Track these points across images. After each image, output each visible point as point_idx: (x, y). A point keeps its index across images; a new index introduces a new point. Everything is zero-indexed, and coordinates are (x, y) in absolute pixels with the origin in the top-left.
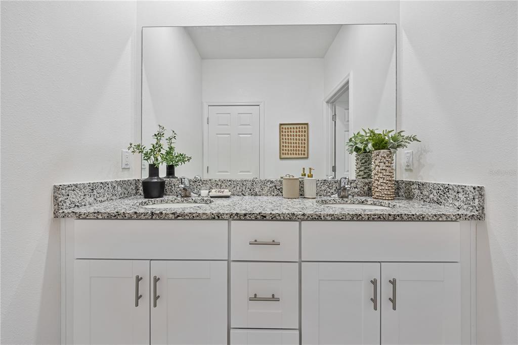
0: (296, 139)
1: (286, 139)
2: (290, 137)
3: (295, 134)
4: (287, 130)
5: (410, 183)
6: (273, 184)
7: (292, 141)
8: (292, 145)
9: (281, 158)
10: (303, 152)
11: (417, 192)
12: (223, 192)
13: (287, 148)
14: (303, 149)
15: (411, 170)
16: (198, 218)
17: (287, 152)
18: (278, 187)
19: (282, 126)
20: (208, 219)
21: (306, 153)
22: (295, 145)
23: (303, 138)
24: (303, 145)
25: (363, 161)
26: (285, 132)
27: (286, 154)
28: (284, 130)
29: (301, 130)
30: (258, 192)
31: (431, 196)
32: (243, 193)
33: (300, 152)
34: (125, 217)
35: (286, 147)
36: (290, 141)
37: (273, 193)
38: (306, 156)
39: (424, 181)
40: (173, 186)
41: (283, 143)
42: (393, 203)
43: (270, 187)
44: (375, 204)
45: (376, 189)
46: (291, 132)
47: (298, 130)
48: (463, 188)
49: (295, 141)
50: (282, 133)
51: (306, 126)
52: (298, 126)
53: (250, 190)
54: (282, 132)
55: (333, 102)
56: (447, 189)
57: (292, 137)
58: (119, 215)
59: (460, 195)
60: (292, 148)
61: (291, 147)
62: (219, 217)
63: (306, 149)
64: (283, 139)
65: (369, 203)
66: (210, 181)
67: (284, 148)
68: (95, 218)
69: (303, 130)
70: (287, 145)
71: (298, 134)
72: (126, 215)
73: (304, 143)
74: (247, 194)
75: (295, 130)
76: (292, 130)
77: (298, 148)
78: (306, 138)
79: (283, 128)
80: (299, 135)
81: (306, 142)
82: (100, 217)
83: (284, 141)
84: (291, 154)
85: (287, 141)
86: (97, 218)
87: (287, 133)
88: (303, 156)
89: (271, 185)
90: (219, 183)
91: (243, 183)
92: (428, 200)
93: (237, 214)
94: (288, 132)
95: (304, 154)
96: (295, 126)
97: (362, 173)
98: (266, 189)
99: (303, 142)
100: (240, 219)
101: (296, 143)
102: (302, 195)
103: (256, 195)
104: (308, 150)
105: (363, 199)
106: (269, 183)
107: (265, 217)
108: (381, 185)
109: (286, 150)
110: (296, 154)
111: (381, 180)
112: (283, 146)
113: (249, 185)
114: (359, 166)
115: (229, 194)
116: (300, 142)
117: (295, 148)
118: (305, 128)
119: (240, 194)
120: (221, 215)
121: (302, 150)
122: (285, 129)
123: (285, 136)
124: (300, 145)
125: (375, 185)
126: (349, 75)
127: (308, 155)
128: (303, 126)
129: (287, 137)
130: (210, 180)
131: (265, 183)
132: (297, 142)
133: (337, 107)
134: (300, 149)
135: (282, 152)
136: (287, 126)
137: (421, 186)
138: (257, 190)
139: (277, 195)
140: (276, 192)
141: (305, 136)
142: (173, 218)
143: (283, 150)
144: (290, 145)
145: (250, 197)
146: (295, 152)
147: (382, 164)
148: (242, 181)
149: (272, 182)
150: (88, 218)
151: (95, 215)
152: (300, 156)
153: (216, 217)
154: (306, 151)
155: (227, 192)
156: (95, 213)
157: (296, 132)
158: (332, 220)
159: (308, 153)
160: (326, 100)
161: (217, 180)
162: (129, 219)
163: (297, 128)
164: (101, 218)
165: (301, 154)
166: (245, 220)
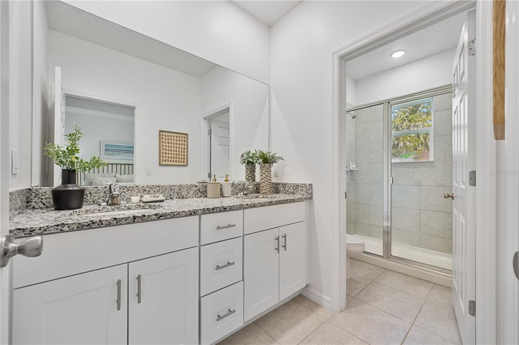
0: (176, 147)
1: (166, 146)
2: (170, 145)
3: (175, 142)
4: (167, 138)
5: (279, 184)
6: (197, 188)
7: (173, 149)
8: (173, 152)
9: (160, 165)
10: (183, 160)
11: (282, 188)
12: (158, 197)
13: (167, 155)
14: (183, 157)
15: (277, 176)
16: (178, 216)
17: (167, 159)
18: (201, 190)
19: (162, 133)
20: (186, 216)
21: (185, 161)
22: (175, 153)
23: (183, 146)
24: (183, 154)
25: (251, 170)
26: (165, 139)
27: (166, 161)
28: (164, 137)
29: (181, 139)
30: (184, 196)
31: (290, 190)
32: (171, 197)
33: (180, 160)
34: (102, 224)
35: (166, 153)
36: (170, 148)
37: (197, 196)
38: (185, 164)
39: (285, 182)
40: (89, 195)
41: (163, 150)
42: (274, 195)
43: (195, 191)
44: (264, 198)
45: (263, 188)
46: (171, 139)
47: (178, 139)
48: (305, 185)
49: (175, 149)
50: (162, 140)
51: (186, 136)
52: (178, 135)
53: (178, 194)
54: (162, 138)
55: (209, 119)
56: (298, 186)
57: (172, 145)
58: (93, 223)
59: (303, 188)
60: (172, 156)
61: (171, 154)
62: (195, 213)
63: (185, 157)
64: (163, 146)
65: (260, 197)
66: (136, 188)
67: (164, 155)
68: (59, 231)
69: (183, 139)
70: (167, 152)
71: (178, 142)
72: (103, 222)
73: (184, 152)
74: (175, 197)
75: (175, 139)
76: (172, 138)
77: (178, 156)
78: (186, 147)
79: (163, 135)
80: (179, 144)
81: (186, 151)
82: (66, 228)
83: (164, 148)
84: (171, 161)
85: (167, 148)
86: (62, 231)
87: (167, 141)
88: (182, 164)
89: (195, 189)
90: (147, 189)
91: (171, 188)
92: (288, 193)
93: (208, 209)
94: (168, 139)
95: (184, 162)
96: (175, 135)
97: (250, 178)
98: (192, 192)
99: (183, 150)
100: (210, 213)
101: (176, 151)
102: (222, 195)
103: (183, 198)
104: (187, 158)
105: (257, 195)
106: (194, 187)
107: (226, 209)
108: (266, 186)
109: (166, 157)
110: (176, 161)
111: (266, 183)
112: (163, 153)
113: (177, 189)
114: (248, 174)
115: (164, 198)
116: (180, 150)
117: (175, 156)
118: (184, 138)
119: (169, 198)
120: (196, 211)
121: (181, 158)
122: (166, 136)
123: (165, 143)
124: (180, 153)
125: (262, 185)
126: (230, 104)
127: (187, 163)
128: (183, 136)
129: (167, 145)
130: (137, 186)
131: (190, 187)
132: (178, 149)
133: (212, 124)
134: (180, 157)
135: (162, 158)
136: (167, 134)
137: (284, 185)
138: (184, 194)
139: (200, 197)
140: (199, 195)
141: (185, 145)
142: (156, 219)
143: (163, 157)
144: (170, 152)
145: (178, 200)
146: (175, 160)
147: (266, 173)
148: (170, 186)
149: (196, 186)
150: (46, 232)
151: (59, 227)
152: (180, 164)
153: (193, 213)
154: (186, 159)
155: (161, 197)
156: (58, 226)
157: (176, 140)
158: (260, 206)
159: (187, 161)
160: (204, 116)
161: (145, 186)
162: (107, 226)
163: (177, 137)
164: (68, 229)
165: (181, 162)
166: (214, 212)
